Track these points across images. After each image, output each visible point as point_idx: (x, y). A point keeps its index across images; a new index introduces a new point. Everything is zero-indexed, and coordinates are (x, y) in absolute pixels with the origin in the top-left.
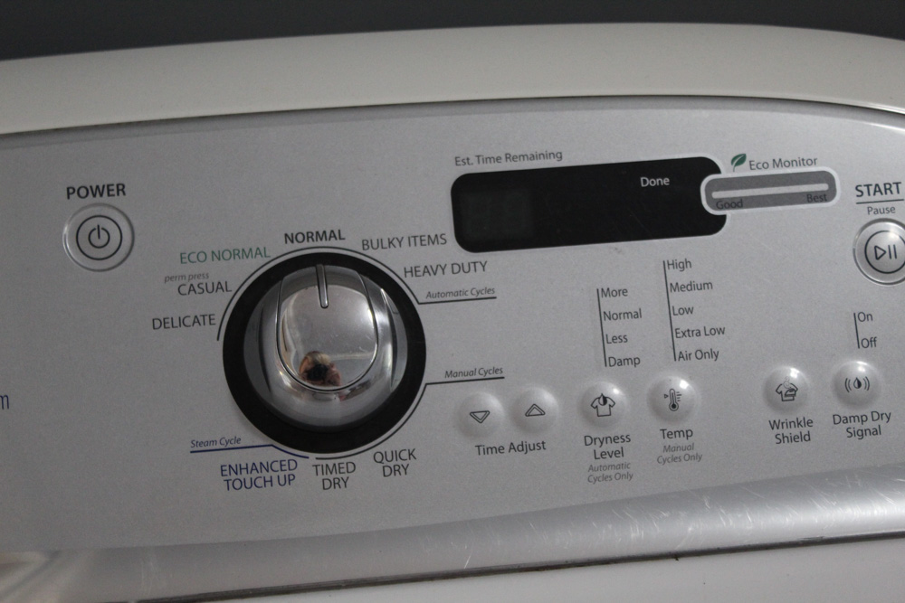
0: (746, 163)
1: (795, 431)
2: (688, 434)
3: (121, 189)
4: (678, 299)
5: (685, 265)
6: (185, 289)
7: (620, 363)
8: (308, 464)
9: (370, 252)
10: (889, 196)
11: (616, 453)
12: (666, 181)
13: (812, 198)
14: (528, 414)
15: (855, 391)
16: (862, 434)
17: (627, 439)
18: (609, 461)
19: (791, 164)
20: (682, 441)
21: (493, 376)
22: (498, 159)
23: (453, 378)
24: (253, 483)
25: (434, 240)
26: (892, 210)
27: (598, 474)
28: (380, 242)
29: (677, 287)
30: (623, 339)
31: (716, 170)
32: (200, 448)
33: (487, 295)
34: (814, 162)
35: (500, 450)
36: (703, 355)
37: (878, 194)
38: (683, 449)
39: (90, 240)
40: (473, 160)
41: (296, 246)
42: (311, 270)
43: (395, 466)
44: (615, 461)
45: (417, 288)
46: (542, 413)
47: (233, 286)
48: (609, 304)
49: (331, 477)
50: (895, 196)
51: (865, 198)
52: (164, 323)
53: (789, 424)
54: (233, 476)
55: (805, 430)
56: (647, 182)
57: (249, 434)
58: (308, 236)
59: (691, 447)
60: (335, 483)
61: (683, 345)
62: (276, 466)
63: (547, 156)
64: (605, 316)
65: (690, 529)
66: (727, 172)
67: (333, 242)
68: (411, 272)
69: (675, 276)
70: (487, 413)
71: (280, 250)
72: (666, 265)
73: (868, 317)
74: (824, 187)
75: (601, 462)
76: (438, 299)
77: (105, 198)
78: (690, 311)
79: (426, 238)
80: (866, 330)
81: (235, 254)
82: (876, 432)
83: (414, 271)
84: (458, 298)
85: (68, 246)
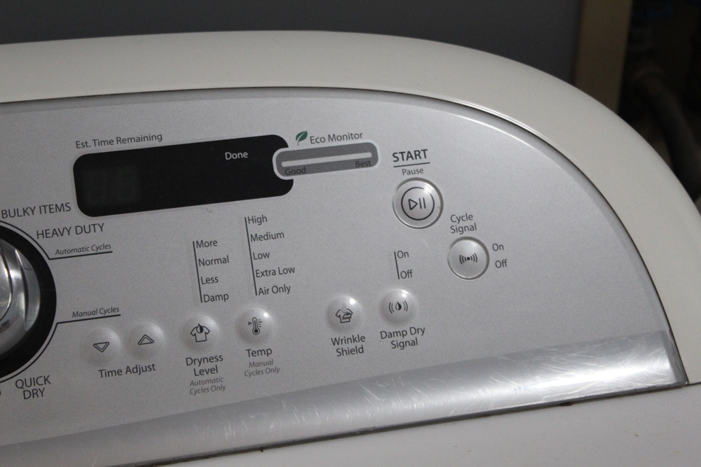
0: (308, 138)
1: (352, 346)
2: (268, 352)
4: (258, 247)
5: (261, 220)
7: (213, 299)
9: (8, 220)
10: (418, 161)
11: (211, 371)
12: (245, 155)
13: (359, 164)
14: (140, 343)
15: (397, 313)
16: (403, 345)
17: (220, 358)
18: (206, 377)
19: (342, 138)
20: (264, 358)
21: (111, 314)
22: (111, 142)
23: (79, 317)
25: (61, 208)
26: (421, 171)
27: (198, 387)
28: (16, 212)
29: (256, 238)
30: (215, 280)
31: (284, 145)
33: (105, 250)
34: (360, 135)
35: (119, 372)
36: (279, 289)
37: (410, 159)
38: (265, 364)
40: (91, 143)
43: (32, 391)
44: (211, 376)
45: (48, 247)
46: (152, 342)
48: (203, 253)
50: (423, 160)
51: (400, 162)
53: (347, 341)
55: (359, 345)
56: (230, 156)
59: (271, 363)
61: (263, 282)
63: (150, 138)
64: (200, 262)
65: (272, 427)
66: (293, 145)
68: (43, 234)
69: (254, 229)
70: (107, 344)
72: (247, 220)
73: (405, 254)
74: (368, 155)
75: (201, 378)
76: (64, 255)
78: (267, 255)
79: (54, 207)
80: (404, 264)
82: (414, 343)
83: (45, 234)
84: (82, 253)
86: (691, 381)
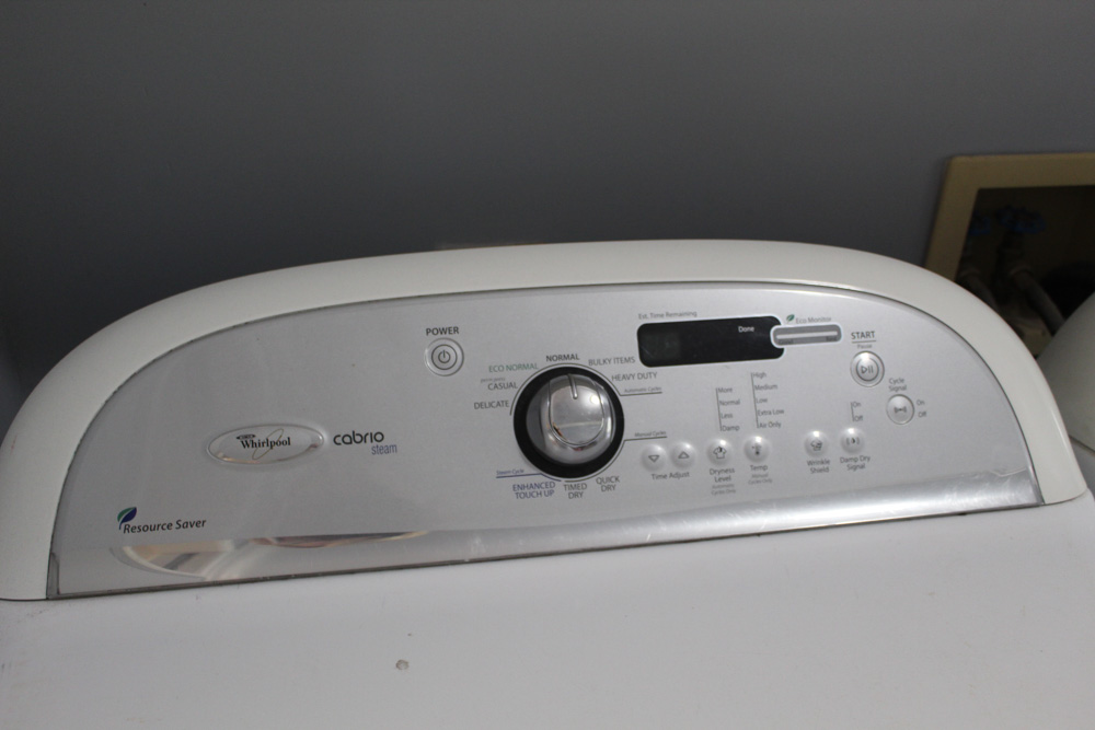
0: (794, 320)
1: (821, 466)
2: (765, 468)
3: (456, 330)
4: (760, 394)
5: (762, 375)
6: (492, 387)
7: (729, 429)
8: (561, 484)
9: (593, 367)
10: (868, 339)
11: (727, 479)
12: (752, 329)
13: (829, 339)
14: (680, 457)
15: (852, 445)
16: (855, 468)
17: (733, 471)
18: (723, 483)
19: (818, 320)
20: (762, 472)
21: (660, 436)
22: (662, 316)
23: (640, 437)
24: (531, 494)
25: (628, 360)
26: (870, 346)
27: (717, 490)
28: (599, 361)
29: (758, 388)
30: (730, 416)
31: (777, 322)
32: (502, 475)
33: (657, 391)
34: (829, 319)
35: (665, 477)
36: (773, 425)
37: (863, 337)
38: (762, 476)
39: (439, 359)
40: (649, 316)
41: (553, 363)
42: (565, 377)
43: (608, 486)
44: (725, 483)
45: (619, 387)
46: (688, 456)
47: (519, 385)
48: (723, 397)
49: (573, 491)
50: (872, 339)
51: (857, 340)
52: (481, 405)
53: (818, 463)
54: (520, 491)
55: (826, 466)
56: (742, 329)
57: (528, 468)
58: (559, 357)
59: (766, 475)
60: (576, 495)
61: (763, 419)
62: (543, 485)
63: (688, 314)
64: (721, 403)
66: (784, 324)
67: (573, 361)
69: (758, 381)
70: (658, 456)
71: (544, 365)
72: (753, 375)
73: (858, 404)
74: (834, 333)
75: (719, 483)
76: (631, 393)
77: (448, 335)
78: (765, 400)
79: (624, 359)
80: (858, 411)
81: (520, 367)
82: (863, 467)
83: (617, 378)
84: (642, 392)
85: (429, 364)
86: (1047, 502)
